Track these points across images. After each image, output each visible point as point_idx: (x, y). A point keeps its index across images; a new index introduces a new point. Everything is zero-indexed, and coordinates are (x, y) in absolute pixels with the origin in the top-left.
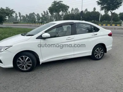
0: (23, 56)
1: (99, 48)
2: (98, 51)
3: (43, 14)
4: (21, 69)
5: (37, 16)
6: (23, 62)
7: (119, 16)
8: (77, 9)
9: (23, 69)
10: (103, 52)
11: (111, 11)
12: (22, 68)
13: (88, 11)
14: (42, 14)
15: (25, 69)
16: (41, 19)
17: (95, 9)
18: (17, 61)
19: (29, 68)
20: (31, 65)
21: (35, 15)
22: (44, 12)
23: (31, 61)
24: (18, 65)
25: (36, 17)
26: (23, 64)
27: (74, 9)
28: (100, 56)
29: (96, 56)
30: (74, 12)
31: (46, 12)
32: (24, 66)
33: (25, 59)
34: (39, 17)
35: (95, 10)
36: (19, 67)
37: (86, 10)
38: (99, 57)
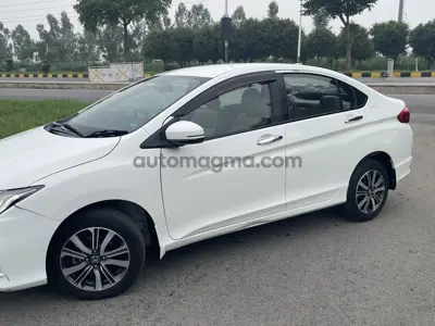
0: (91, 229)
1: (371, 174)
2: (367, 185)
3: (47, 28)
4: (79, 286)
5: (14, 36)
6: (89, 256)
7: (370, 37)
8: (201, 7)
9: (87, 288)
10: (383, 189)
11: (345, 17)
12: (83, 284)
13: (247, 17)
14: (40, 27)
15: (99, 288)
16: (36, 54)
17: (273, 8)
18: (63, 254)
19: (117, 279)
20: (125, 264)
21: (6, 31)
22: (51, 19)
23: (125, 246)
24: (67, 272)
25: (10, 41)
26: (90, 263)
27: (189, 8)
28: (376, 203)
29: (360, 205)
30: (189, 22)
31: (58, 18)
32: (97, 272)
33: (101, 240)
34: (28, 41)
35: (277, 11)
36: (71, 281)
37: (240, 12)
38: (371, 207)
